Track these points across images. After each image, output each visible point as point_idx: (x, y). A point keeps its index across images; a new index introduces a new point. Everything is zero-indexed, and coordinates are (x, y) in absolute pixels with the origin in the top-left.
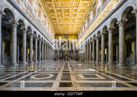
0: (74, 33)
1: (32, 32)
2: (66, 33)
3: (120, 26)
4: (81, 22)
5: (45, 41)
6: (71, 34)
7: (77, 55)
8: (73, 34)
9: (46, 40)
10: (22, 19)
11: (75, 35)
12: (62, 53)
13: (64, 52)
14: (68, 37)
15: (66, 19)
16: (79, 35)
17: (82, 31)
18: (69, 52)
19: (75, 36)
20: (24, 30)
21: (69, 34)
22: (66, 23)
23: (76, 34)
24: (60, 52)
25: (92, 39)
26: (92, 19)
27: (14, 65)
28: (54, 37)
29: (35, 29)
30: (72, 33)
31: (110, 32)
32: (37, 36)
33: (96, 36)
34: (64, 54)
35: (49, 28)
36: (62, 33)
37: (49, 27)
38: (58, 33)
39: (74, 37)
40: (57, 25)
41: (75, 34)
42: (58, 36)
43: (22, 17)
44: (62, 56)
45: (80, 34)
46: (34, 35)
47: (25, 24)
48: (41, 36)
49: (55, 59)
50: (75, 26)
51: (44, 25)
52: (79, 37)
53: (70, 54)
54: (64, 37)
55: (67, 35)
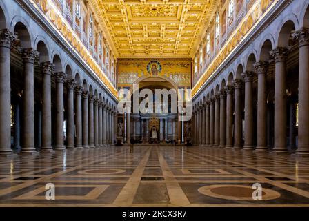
0: (181, 56)
1: (50, 56)
2: (154, 54)
3: (301, 44)
4: (201, 19)
5: (85, 82)
6: (170, 59)
7: (190, 129)
8: (177, 59)
9: (90, 81)
10: (23, 21)
11: (185, 62)
12: (138, 124)
13: (145, 120)
14: (158, 68)
15: (154, 9)
16: (196, 61)
17: (205, 49)
18: (164, 120)
19: (183, 65)
20: (29, 54)
21: (161, 59)
22: (154, 24)
23: (185, 59)
24: (133, 119)
25: (235, 78)
26: (235, 13)
27: (5, 156)
28: (112, 68)
29: (58, 47)
30: (172, 57)
31: (280, 60)
32: (64, 70)
33: (244, 70)
34: (145, 128)
35: (96, 42)
36: (141, 55)
37: (96, 35)
38: (127, 55)
39: (179, 69)
40: (123, 28)
41: (182, 59)
42: (126, 64)
43: (23, 16)
44: (138, 132)
45: (199, 60)
46: (54, 65)
47: (30, 34)
48: (75, 68)
49: (118, 144)
50: (182, 32)
51: (82, 32)
52: (196, 71)
53: (166, 126)
54: (148, 69)
55: (156, 62)
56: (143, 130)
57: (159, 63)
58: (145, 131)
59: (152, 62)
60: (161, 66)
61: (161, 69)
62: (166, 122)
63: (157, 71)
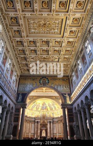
6: (54, 76)
18: (50, 122)
19: (63, 80)
21: (49, 76)
53: (52, 127)
54: (40, 82)
55: (45, 78)
56: (36, 130)
57: (47, 79)
58: (37, 131)
59: (43, 78)
60: (48, 80)
61: (49, 82)
62: (52, 124)
63: (46, 83)
